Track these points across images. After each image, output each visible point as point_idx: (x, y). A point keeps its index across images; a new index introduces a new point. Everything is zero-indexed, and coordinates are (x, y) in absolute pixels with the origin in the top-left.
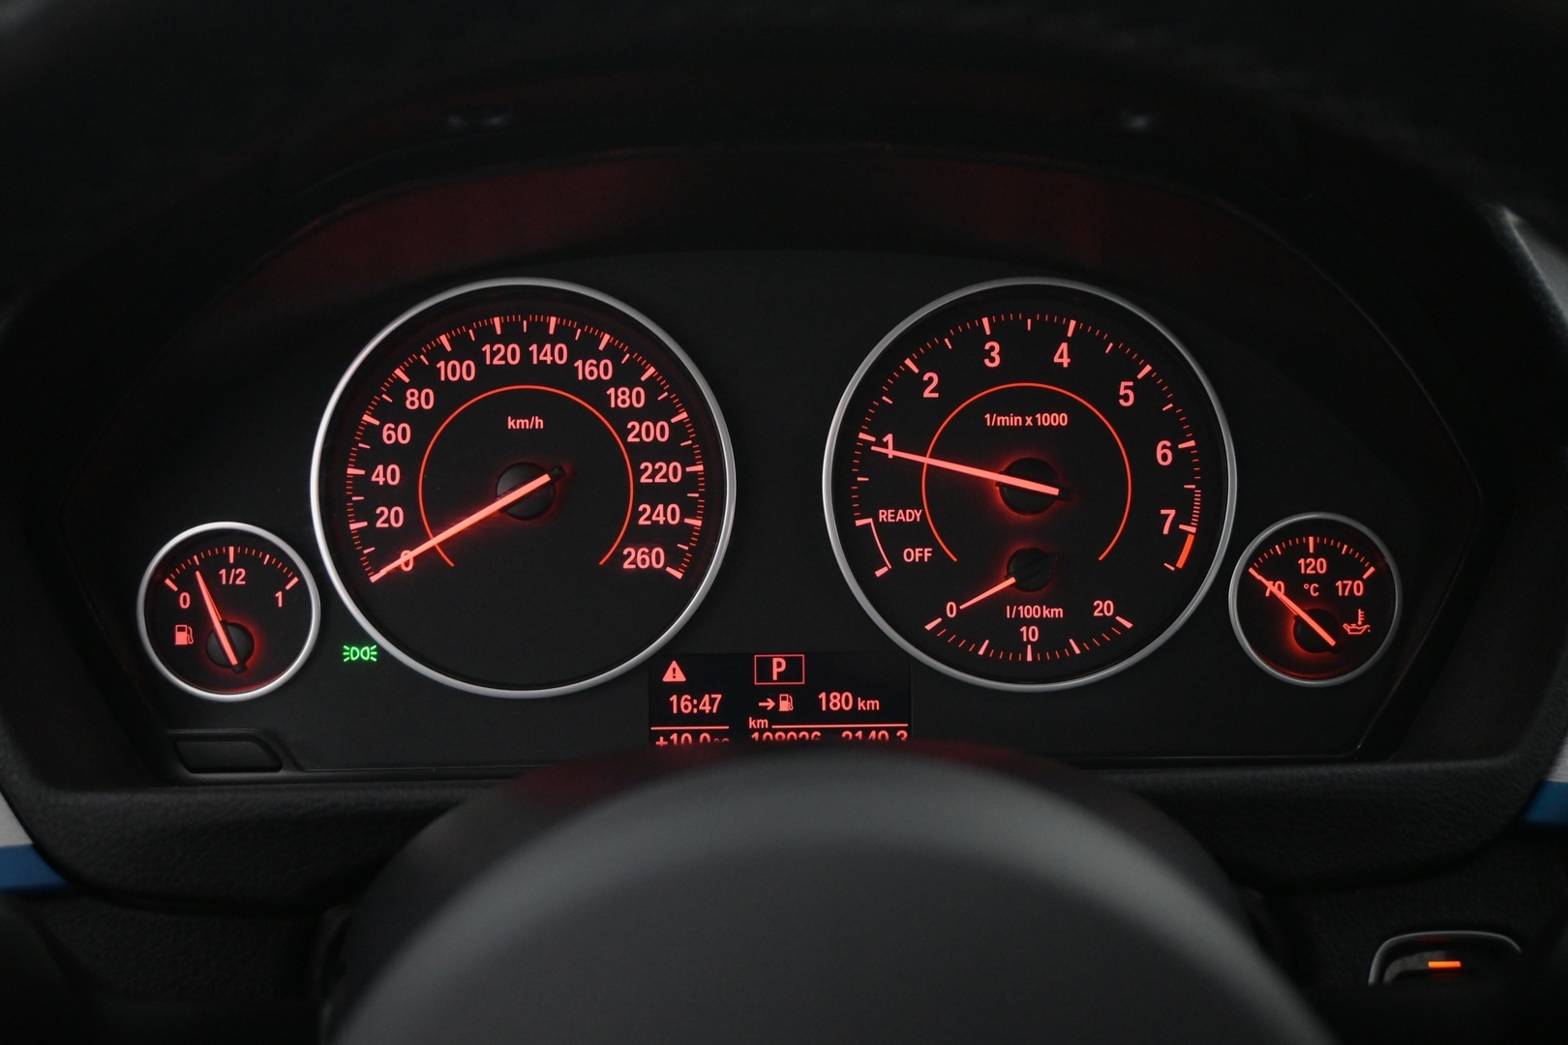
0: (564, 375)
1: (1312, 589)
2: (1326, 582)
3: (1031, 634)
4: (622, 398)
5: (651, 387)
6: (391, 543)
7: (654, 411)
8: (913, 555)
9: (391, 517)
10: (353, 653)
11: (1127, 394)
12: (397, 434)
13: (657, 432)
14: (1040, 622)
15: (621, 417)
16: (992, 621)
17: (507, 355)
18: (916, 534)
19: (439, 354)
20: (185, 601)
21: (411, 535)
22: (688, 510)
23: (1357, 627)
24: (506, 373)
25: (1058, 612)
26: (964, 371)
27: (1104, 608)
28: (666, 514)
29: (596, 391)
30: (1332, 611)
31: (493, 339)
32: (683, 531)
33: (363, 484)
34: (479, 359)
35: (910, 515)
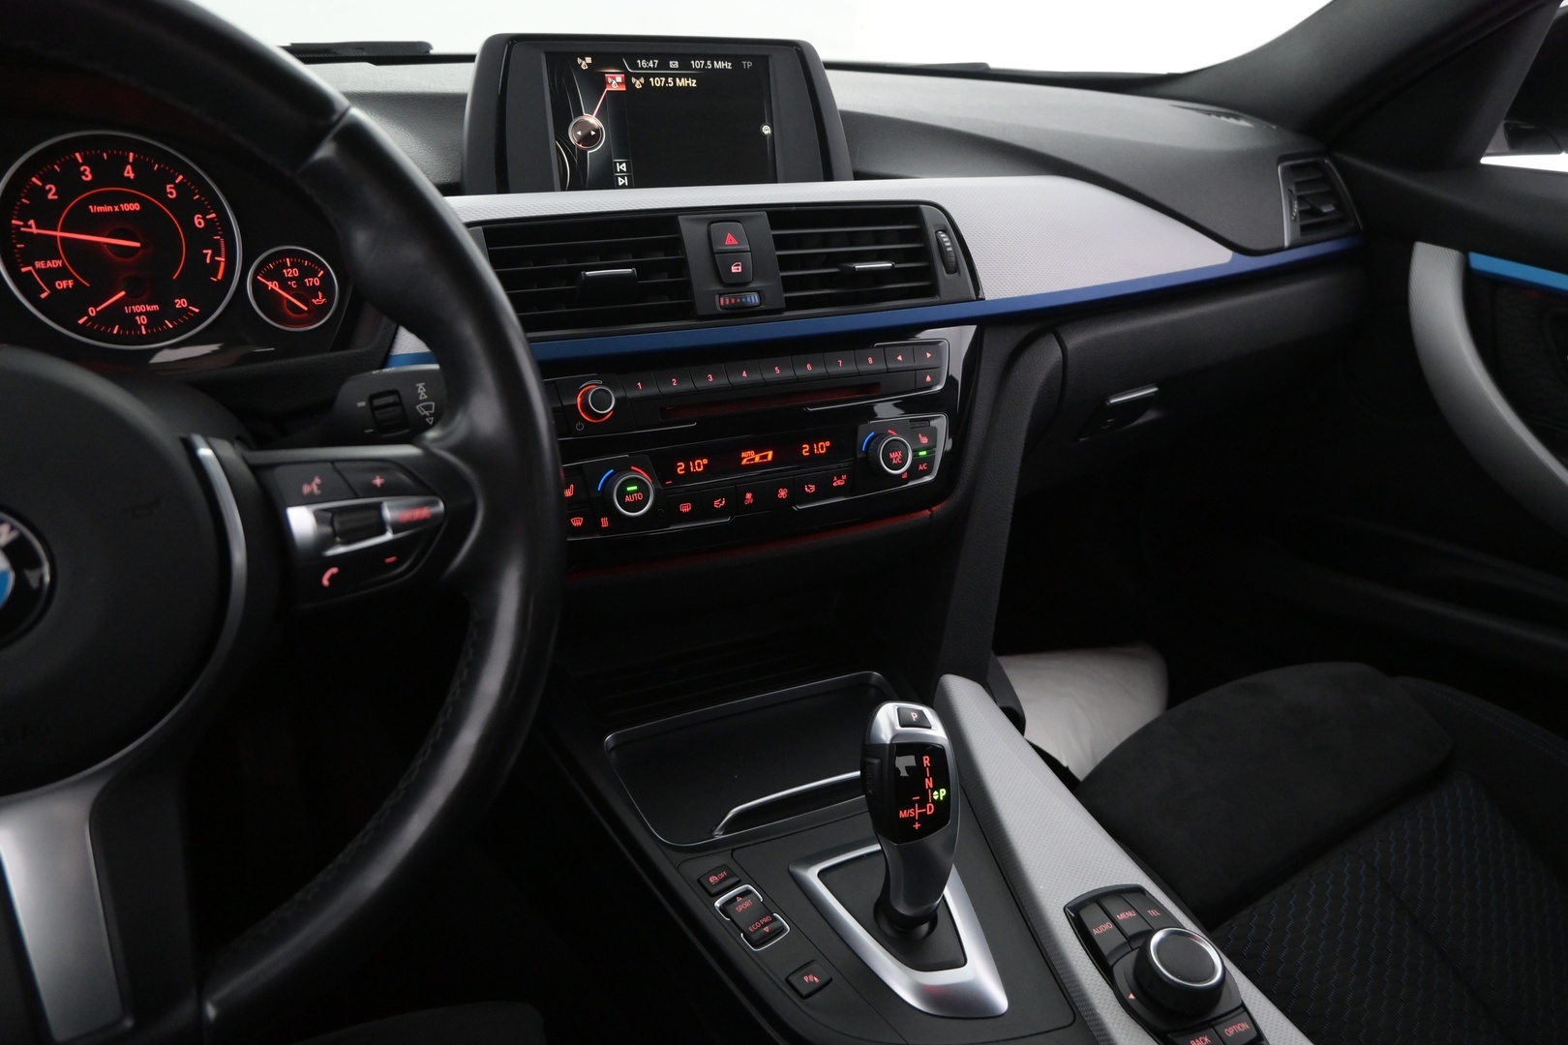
1: (293, 284)
2: (300, 280)
3: (142, 320)
8: (61, 285)
11: (171, 192)
14: (146, 314)
16: (115, 314)
18: (61, 273)
23: (319, 301)
25: (155, 307)
26: (69, 183)
27: (181, 303)
30: (306, 294)
35: (55, 264)
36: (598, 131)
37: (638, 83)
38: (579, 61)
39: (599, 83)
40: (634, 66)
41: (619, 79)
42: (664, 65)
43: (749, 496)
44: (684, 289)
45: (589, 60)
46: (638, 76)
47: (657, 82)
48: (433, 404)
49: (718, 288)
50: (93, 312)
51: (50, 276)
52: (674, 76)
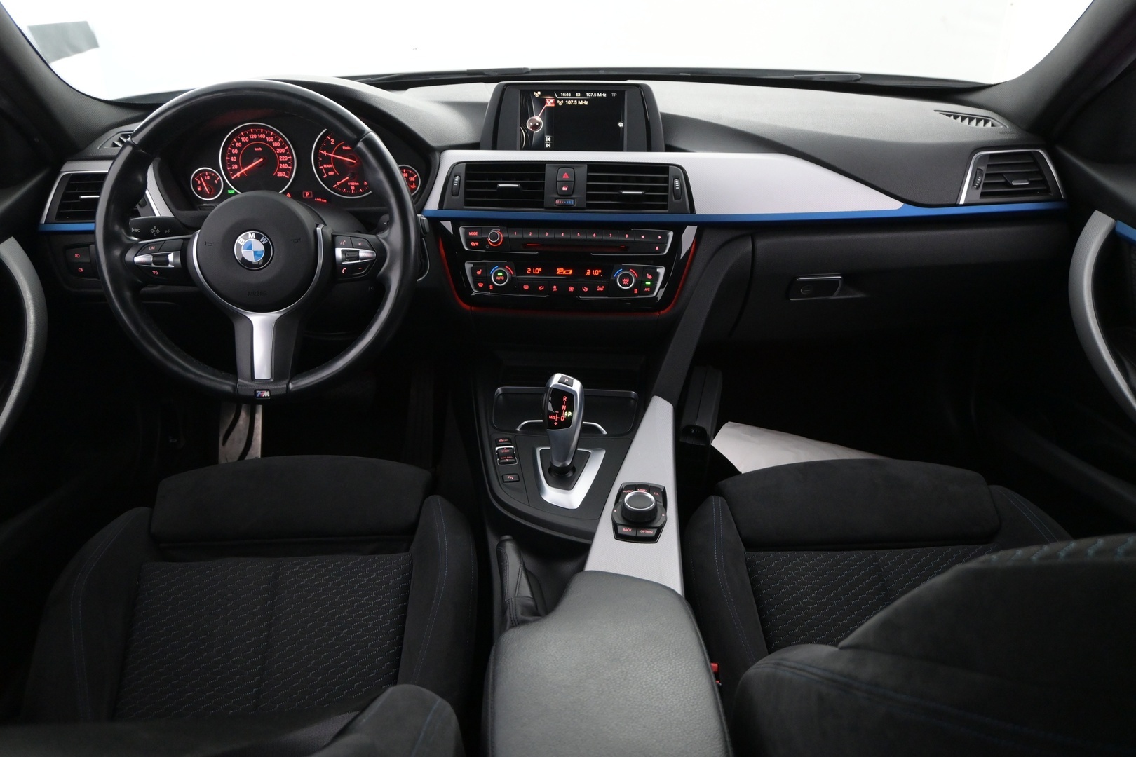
0: (265, 140)
2: (407, 178)
3: (353, 188)
4: (275, 144)
5: (281, 142)
6: (235, 171)
7: (282, 147)
8: (330, 173)
9: (235, 167)
10: (230, 192)
12: (235, 151)
13: (282, 151)
14: (355, 186)
15: (275, 148)
16: (345, 185)
17: (253, 136)
18: (331, 169)
19: (241, 136)
20: (199, 182)
21: (239, 170)
22: (289, 165)
23: (413, 186)
24: (254, 140)
25: (358, 184)
26: (338, 139)
27: (366, 183)
28: (285, 166)
29: (270, 143)
31: (251, 133)
32: (288, 169)
33: (229, 161)
34: (249, 137)
35: (330, 166)
36: (539, 123)
37: (560, 103)
38: (535, 93)
39: (542, 102)
40: (559, 95)
41: (552, 101)
42: (573, 95)
43: (555, 287)
44: (542, 195)
45: (539, 93)
46: (560, 100)
47: (569, 103)
49: (557, 196)
50: (338, 183)
51: (328, 170)
52: (577, 100)
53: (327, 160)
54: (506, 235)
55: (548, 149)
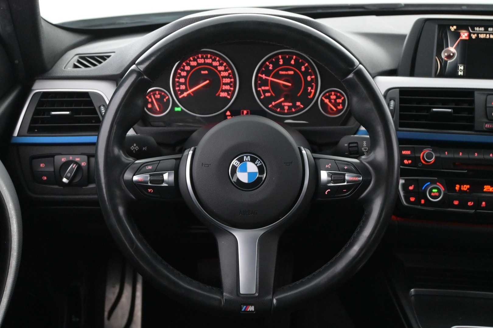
0: (211, 64)
1: (333, 101)
2: (335, 100)
3: (286, 108)
4: (220, 68)
5: (225, 67)
6: (182, 91)
7: (226, 70)
8: (268, 94)
9: (183, 87)
10: (177, 109)
11: (303, 69)
12: (184, 74)
13: (226, 74)
14: (288, 106)
15: (220, 71)
16: (280, 105)
17: (201, 61)
18: (268, 91)
19: (190, 61)
20: (150, 100)
21: (186, 90)
22: (231, 87)
23: (340, 107)
24: (201, 64)
25: (291, 104)
26: (276, 64)
27: (298, 104)
28: (227, 87)
29: (216, 67)
30: (336, 105)
31: (199, 58)
32: (230, 90)
33: (178, 82)
34: (197, 61)
35: (267, 88)
36: (454, 54)
37: (474, 36)
38: (451, 27)
39: (457, 35)
40: (473, 30)
41: (466, 34)
42: (486, 29)
43: (484, 203)
44: (472, 119)
45: (455, 27)
46: (474, 34)
47: (482, 36)
48: (367, 148)
49: (486, 120)
50: (273, 103)
51: (265, 91)
52: (490, 34)
53: (265, 83)
54: (438, 155)
55: (460, 77)
